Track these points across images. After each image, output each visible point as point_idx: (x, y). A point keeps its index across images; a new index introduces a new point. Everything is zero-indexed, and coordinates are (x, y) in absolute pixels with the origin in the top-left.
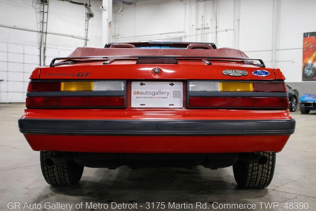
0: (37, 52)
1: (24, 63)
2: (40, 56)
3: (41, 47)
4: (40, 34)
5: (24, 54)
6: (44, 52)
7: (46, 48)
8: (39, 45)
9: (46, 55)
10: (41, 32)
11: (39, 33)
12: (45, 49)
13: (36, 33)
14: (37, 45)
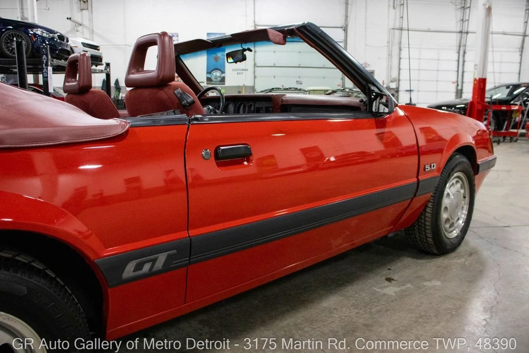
0: (455, 56)
1: (438, 70)
2: (458, 61)
3: (459, 50)
4: (459, 35)
5: (439, 60)
6: (464, 56)
7: (466, 51)
8: (458, 48)
9: (466, 59)
10: (461, 32)
11: (458, 33)
12: (465, 53)
13: (455, 34)
14: (455, 48)
